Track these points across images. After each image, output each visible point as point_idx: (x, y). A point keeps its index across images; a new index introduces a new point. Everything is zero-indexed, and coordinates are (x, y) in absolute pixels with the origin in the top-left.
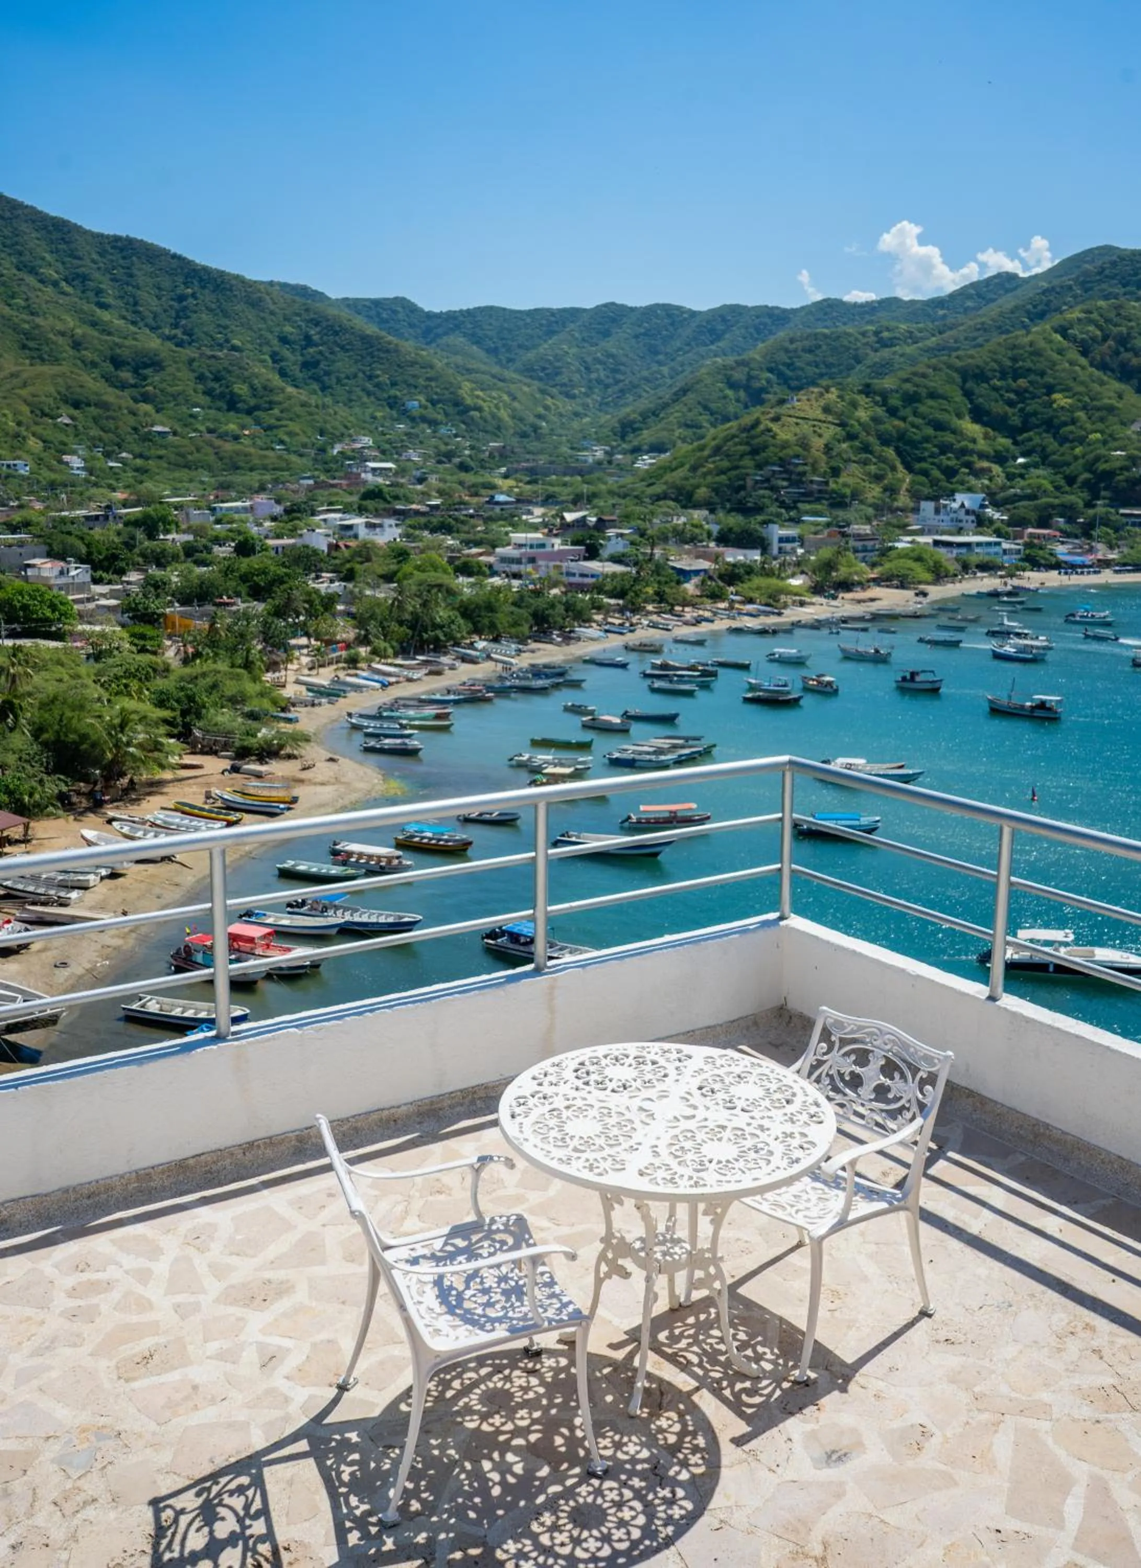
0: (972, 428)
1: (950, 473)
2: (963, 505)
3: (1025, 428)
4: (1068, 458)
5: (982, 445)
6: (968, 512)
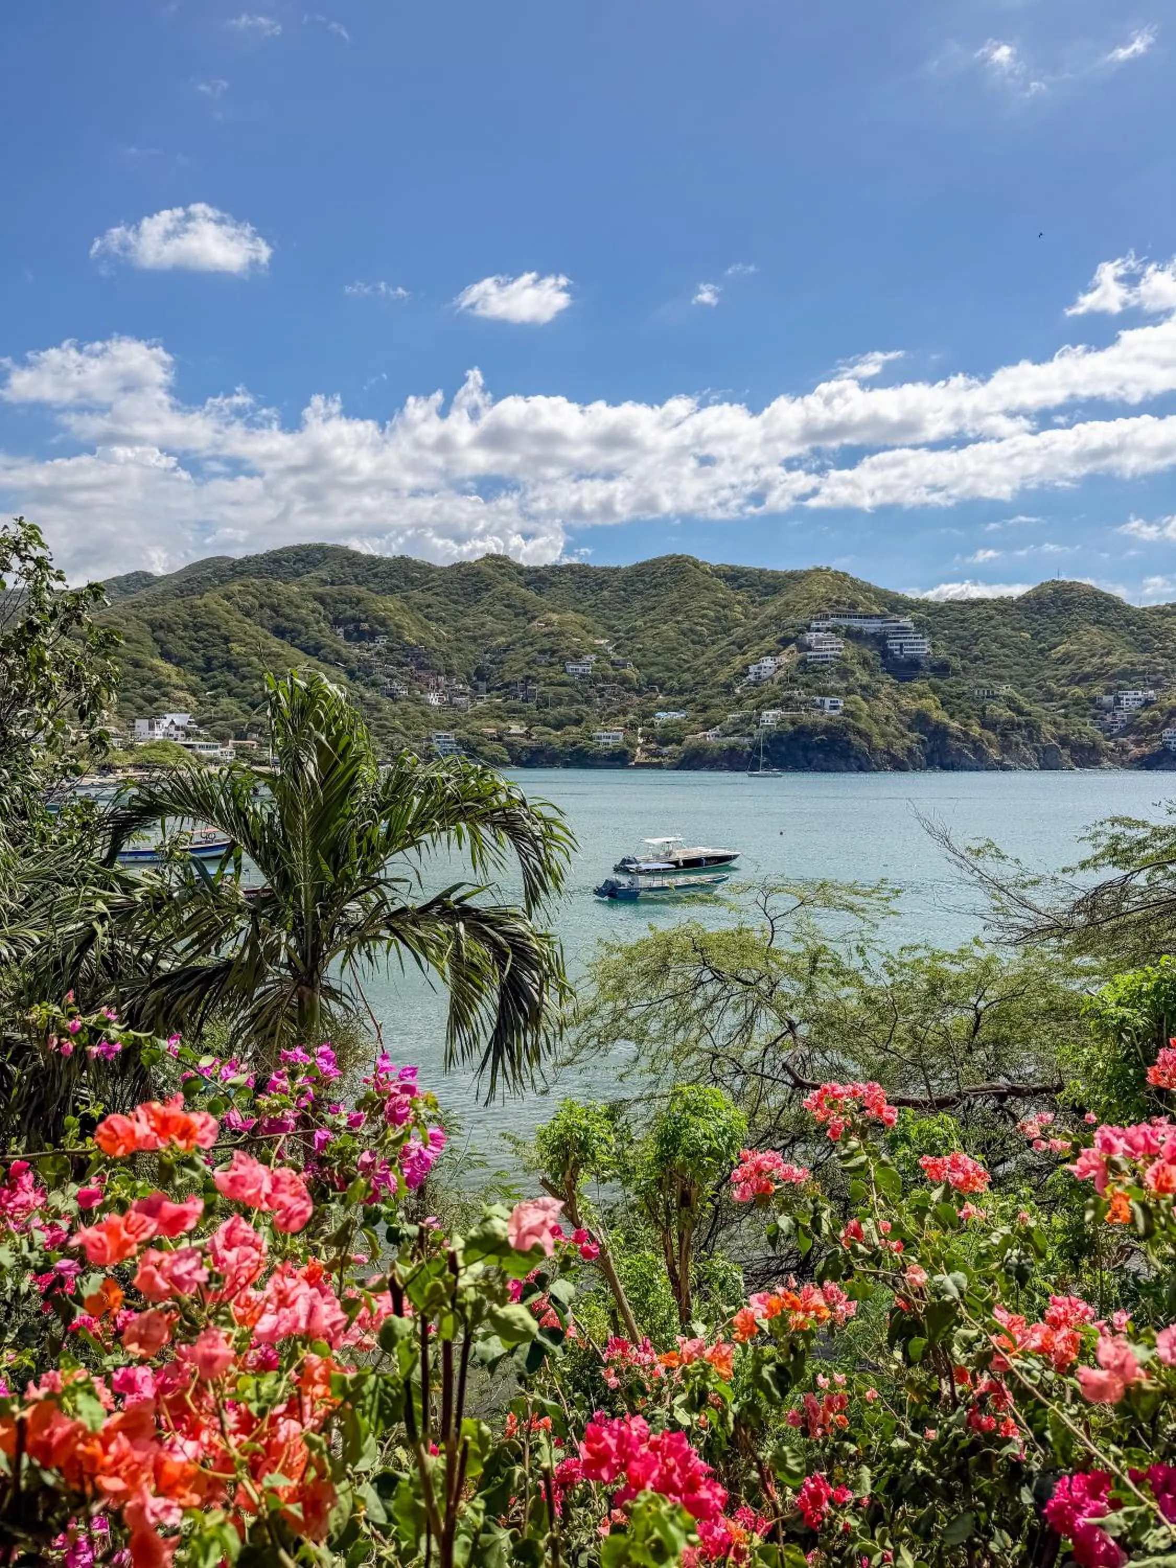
0: (167, 668)
1: (151, 700)
2: (172, 722)
3: (209, 669)
4: (249, 690)
5: (175, 680)
6: (177, 728)
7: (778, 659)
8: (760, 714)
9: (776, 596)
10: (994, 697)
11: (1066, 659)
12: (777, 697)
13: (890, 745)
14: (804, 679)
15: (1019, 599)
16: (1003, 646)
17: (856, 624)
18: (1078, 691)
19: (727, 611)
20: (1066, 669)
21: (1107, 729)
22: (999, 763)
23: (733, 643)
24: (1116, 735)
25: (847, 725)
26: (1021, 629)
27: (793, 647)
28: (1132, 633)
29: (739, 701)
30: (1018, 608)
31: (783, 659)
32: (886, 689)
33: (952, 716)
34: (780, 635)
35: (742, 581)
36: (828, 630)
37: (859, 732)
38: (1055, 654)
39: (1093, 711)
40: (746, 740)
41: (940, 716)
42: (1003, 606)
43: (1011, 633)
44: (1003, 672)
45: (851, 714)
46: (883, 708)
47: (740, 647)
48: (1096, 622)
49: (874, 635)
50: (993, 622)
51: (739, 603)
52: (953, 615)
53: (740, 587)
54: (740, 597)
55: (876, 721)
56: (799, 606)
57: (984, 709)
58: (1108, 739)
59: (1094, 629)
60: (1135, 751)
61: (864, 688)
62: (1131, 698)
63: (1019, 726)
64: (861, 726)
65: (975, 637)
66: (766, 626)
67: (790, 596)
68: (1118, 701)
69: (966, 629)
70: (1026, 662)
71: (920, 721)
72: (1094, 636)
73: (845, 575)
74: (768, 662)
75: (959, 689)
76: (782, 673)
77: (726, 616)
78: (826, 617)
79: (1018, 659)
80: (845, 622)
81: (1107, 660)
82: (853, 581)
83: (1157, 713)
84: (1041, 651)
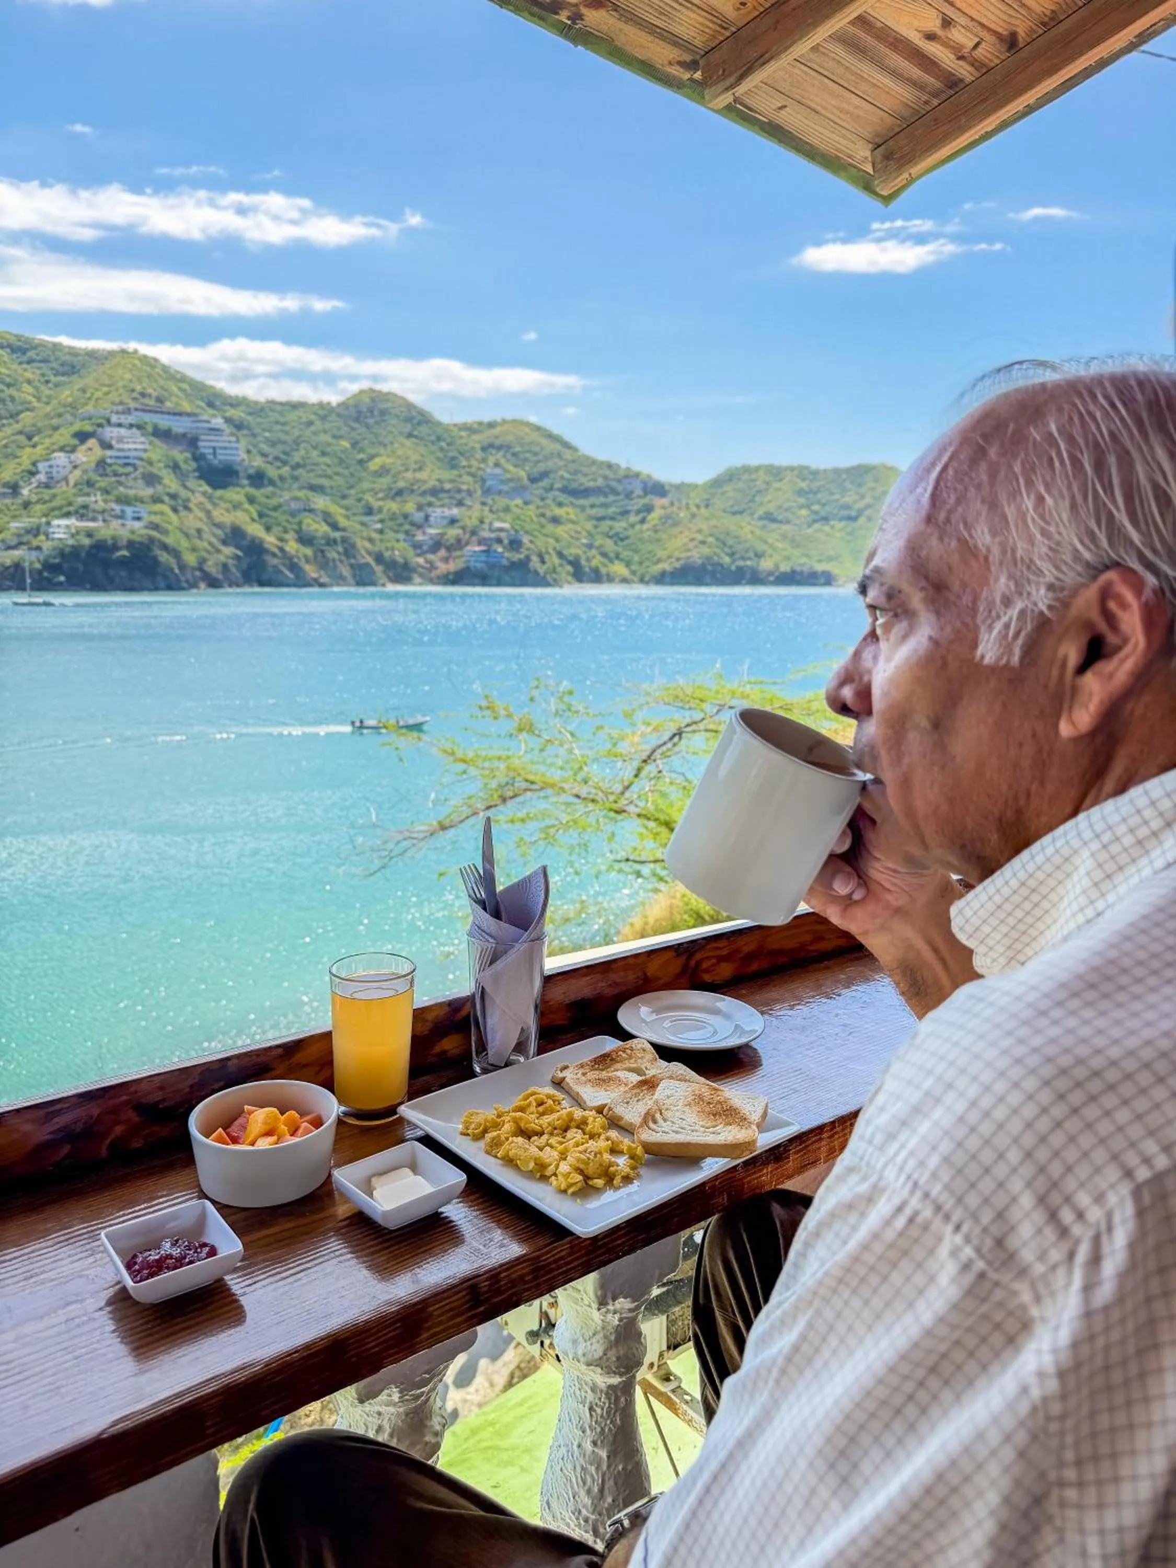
7: (73, 457)
8: (48, 524)
9: (74, 378)
10: (311, 511)
11: (383, 471)
12: (70, 504)
13: (203, 561)
14: (103, 483)
15: (339, 405)
16: (324, 454)
17: (164, 422)
18: (393, 506)
19: (12, 391)
20: (385, 481)
21: (416, 546)
22: (316, 580)
23: (20, 433)
24: (426, 552)
25: (152, 540)
26: (340, 437)
27: (92, 442)
28: (442, 449)
29: (26, 505)
30: (339, 415)
31: (81, 456)
32: (197, 498)
33: (268, 529)
34: (77, 427)
35: (31, 354)
36: (131, 426)
37: (165, 547)
38: (374, 465)
39: (407, 527)
40: (34, 555)
41: (255, 530)
42: (324, 411)
43: (330, 440)
44: (325, 482)
45: (156, 527)
46: (194, 520)
47: (30, 438)
48: (410, 436)
49: (184, 435)
50: (313, 428)
51: (29, 382)
52: (274, 416)
53: (30, 362)
54: (29, 375)
55: (187, 535)
56: (98, 394)
57: (300, 523)
58: (419, 555)
59: (408, 443)
60: (442, 568)
61: (174, 497)
62: (439, 513)
63: (335, 541)
64: (169, 540)
65: (297, 443)
66: (60, 415)
67: (89, 380)
68: (427, 518)
69: (287, 433)
70: (346, 472)
71: (235, 535)
72: (409, 450)
73: (156, 360)
74: (61, 458)
75: (274, 502)
76: (77, 473)
77: (12, 399)
78: (128, 411)
79: (340, 470)
80: (149, 418)
81: (419, 475)
82: (165, 369)
83: (460, 531)
84: (361, 462)
